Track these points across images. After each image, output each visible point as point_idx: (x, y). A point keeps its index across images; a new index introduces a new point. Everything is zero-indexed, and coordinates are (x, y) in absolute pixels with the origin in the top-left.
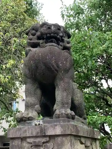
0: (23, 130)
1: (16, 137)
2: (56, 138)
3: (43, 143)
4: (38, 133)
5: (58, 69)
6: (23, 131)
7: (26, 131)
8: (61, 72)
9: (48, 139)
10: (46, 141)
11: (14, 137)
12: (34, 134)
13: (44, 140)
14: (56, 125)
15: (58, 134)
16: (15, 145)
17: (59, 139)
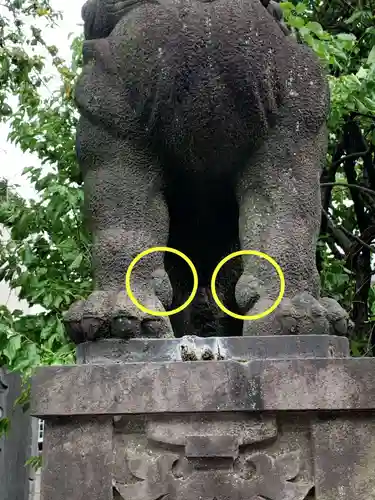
0: (131, 377)
1: (87, 412)
2: (317, 429)
3: (244, 448)
4: (218, 396)
5: (276, 111)
6: (130, 381)
7: (147, 383)
8: (292, 127)
9: (270, 429)
10: (258, 438)
11: (73, 412)
12: (199, 401)
13: (248, 433)
14: (322, 365)
15: (335, 407)
16: (79, 457)
17: (335, 431)
